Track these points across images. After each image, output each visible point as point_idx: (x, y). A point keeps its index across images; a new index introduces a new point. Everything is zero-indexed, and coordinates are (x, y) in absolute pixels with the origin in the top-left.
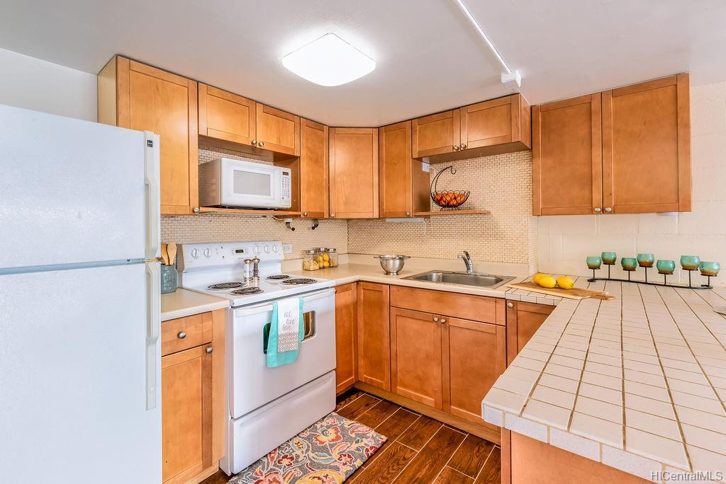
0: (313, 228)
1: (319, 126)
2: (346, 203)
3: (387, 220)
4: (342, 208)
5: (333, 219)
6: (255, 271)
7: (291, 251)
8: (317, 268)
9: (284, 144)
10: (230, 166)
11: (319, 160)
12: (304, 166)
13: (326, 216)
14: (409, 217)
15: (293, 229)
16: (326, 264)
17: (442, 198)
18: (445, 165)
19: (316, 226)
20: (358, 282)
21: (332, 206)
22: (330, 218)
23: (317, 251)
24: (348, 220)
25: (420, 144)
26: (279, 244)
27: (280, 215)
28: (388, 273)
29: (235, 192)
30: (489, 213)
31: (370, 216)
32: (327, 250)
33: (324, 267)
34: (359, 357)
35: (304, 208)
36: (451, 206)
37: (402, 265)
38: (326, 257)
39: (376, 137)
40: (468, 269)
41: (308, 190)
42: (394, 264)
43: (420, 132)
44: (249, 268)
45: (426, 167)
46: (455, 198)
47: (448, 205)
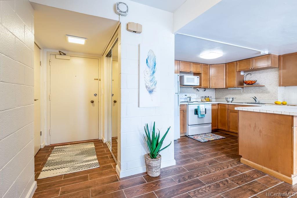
0: (204, 91)
1: (207, 65)
2: (215, 84)
3: (229, 89)
4: (214, 85)
5: (211, 88)
6: (190, 100)
7: (198, 96)
8: (206, 101)
9: (197, 70)
10: (186, 77)
11: (207, 73)
12: (202, 75)
13: (209, 87)
14: (235, 87)
15: (199, 91)
16: (208, 100)
17: (246, 82)
18: (248, 73)
19: (205, 90)
20: (218, 104)
21: (211, 85)
22: (210, 88)
23: (206, 97)
24: (216, 89)
25: (239, 68)
26: (195, 94)
27: (195, 87)
28: (228, 102)
29: (187, 82)
30: (264, 86)
31: (223, 87)
32: (208, 97)
33: (207, 101)
34: (219, 123)
35: (202, 86)
36: (250, 84)
37: (233, 100)
38: (208, 99)
39: (225, 66)
40: (256, 101)
41: (203, 81)
42: (230, 100)
43: (239, 65)
44: (189, 99)
45: (242, 73)
46: (251, 82)
47: (249, 84)
